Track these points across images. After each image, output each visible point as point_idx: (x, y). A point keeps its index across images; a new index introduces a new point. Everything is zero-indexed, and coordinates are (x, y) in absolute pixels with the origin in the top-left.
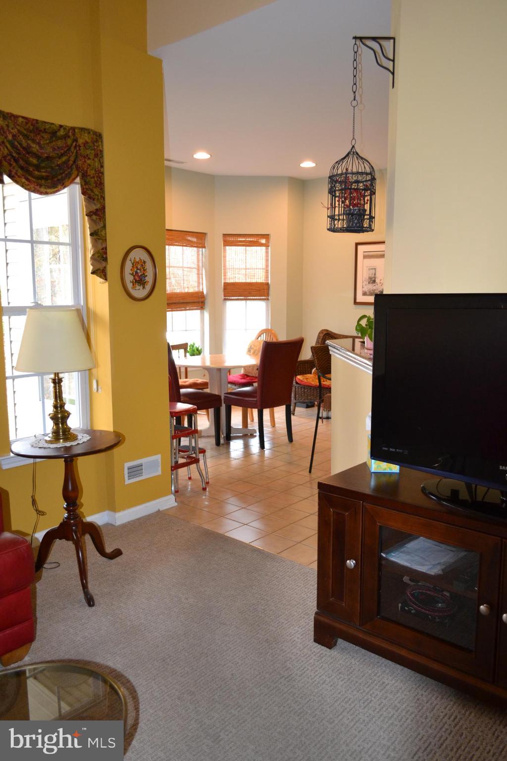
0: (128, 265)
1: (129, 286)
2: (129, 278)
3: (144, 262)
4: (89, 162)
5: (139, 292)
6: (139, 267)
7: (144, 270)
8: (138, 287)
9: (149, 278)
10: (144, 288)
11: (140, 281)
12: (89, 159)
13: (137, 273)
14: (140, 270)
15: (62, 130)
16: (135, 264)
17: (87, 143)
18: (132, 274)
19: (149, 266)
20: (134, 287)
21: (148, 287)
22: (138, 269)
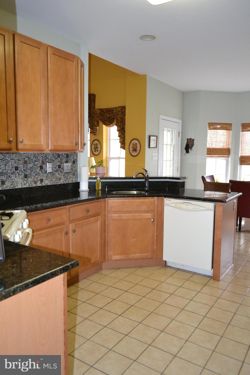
0: (131, 145)
1: (131, 152)
2: (131, 149)
3: (137, 144)
4: (119, 116)
5: (135, 154)
6: (135, 145)
7: (136, 146)
8: (134, 152)
9: (138, 149)
10: (136, 152)
11: (135, 150)
12: (119, 115)
13: (134, 147)
14: (135, 146)
15: (114, 109)
16: (133, 144)
17: (119, 110)
18: (132, 148)
19: (138, 145)
20: (133, 152)
21: (138, 152)
22: (134, 146)
